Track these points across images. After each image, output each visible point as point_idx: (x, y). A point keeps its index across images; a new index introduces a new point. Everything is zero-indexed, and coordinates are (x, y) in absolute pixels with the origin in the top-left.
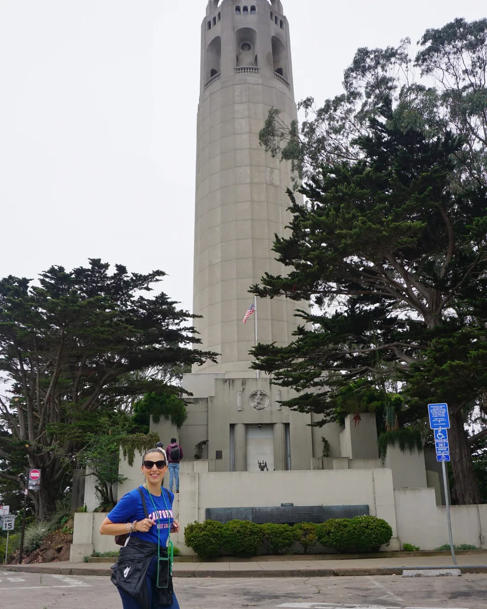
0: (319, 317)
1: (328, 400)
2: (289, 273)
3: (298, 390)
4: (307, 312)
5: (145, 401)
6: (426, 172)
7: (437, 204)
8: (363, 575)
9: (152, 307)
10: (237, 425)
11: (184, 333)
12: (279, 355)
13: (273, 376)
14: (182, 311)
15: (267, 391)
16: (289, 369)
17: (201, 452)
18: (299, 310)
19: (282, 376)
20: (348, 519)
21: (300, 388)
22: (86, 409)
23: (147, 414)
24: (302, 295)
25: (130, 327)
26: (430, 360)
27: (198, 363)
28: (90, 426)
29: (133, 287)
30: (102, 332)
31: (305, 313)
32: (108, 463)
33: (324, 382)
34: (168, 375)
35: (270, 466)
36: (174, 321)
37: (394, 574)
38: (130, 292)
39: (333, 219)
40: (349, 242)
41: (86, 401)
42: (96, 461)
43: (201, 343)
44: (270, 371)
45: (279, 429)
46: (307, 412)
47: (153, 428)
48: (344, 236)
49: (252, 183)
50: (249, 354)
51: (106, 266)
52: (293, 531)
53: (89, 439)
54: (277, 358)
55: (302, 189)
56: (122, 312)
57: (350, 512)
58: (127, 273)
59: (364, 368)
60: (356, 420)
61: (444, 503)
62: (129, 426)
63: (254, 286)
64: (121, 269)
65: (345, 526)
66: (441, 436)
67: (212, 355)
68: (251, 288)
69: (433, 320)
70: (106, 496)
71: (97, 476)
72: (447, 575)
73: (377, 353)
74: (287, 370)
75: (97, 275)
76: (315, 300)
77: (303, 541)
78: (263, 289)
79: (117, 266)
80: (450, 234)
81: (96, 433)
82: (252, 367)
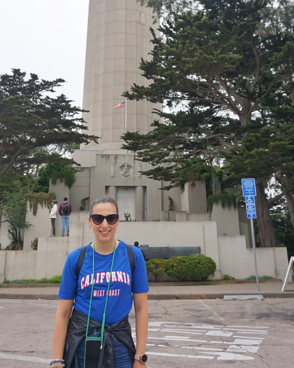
0: (169, 114)
1: (174, 172)
2: (150, 85)
3: (153, 165)
4: (161, 111)
5: (47, 168)
6: (243, 22)
7: (249, 43)
8: (197, 299)
9: (55, 103)
10: (110, 187)
11: (76, 122)
12: (141, 140)
13: (137, 154)
14: (75, 107)
15: (132, 164)
16: (148, 150)
17: (85, 205)
18: (155, 109)
19: (143, 155)
20: (185, 257)
21: (155, 163)
22: (4, 173)
23: (48, 178)
24: (158, 100)
25: (39, 117)
26: (243, 147)
27: (85, 143)
28: (7, 187)
29: (42, 89)
30: (19, 120)
31: (160, 111)
32: (19, 214)
33: (172, 160)
34: (63, 150)
35: (133, 217)
36: (69, 113)
37: (218, 299)
38: (40, 93)
39: (181, 51)
40: (191, 66)
41: (4, 167)
42: (10, 212)
43: (88, 129)
44: (135, 151)
45: (139, 190)
46: (159, 180)
47: (52, 188)
48: (188, 62)
49: (126, 21)
50: (121, 138)
51: (24, 74)
52: (148, 265)
53: (5, 196)
54: (139, 142)
55: (160, 28)
56: (34, 106)
57: (188, 252)
58: (38, 79)
59: (199, 151)
60: (192, 186)
61: (251, 246)
62: (35, 187)
63: (126, 92)
64: (34, 77)
65: (184, 262)
66: (249, 201)
67: (94, 138)
68: (124, 93)
69: (245, 120)
70: (15, 237)
71: (10, 222)
72: (254, 299)
73: (208, 141)
74: (147, 151)
75: (17, 80)
76: (167, 103)
77: (155, 272)
78: (131, 94)
79: (31, 74)
80: (258, 63)
81: (11, 191)
82: (123, 148)
